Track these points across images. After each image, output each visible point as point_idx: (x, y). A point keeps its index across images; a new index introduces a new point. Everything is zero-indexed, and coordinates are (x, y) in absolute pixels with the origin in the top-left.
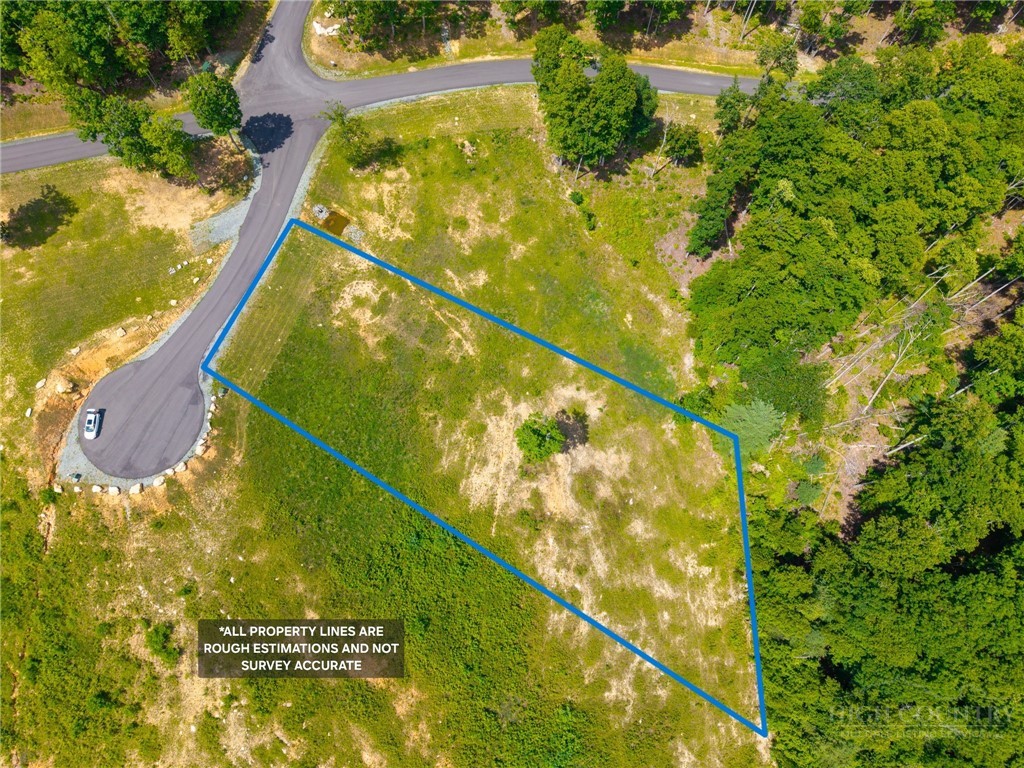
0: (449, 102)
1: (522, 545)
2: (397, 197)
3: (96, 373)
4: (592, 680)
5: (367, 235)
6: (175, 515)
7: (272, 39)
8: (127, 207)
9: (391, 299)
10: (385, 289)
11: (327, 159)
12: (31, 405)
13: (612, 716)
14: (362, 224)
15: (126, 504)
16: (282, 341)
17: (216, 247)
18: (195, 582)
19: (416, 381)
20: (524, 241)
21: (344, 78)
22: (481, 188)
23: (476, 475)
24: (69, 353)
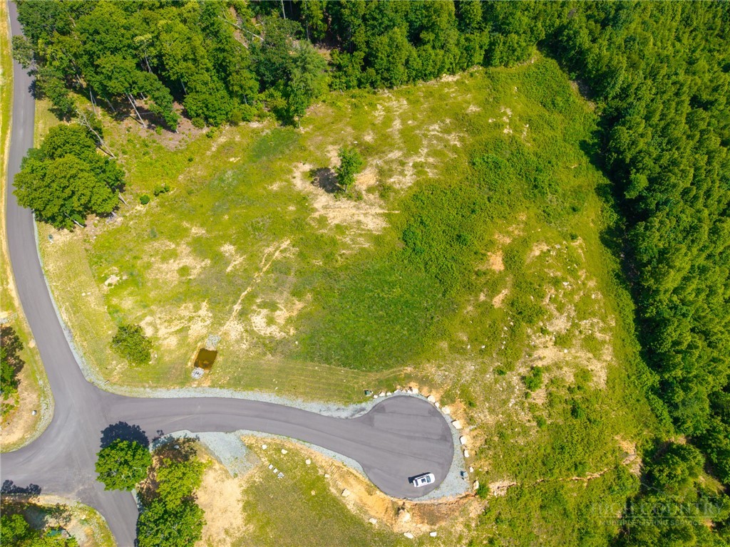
0: (67, 304)
2: (170, 321)
3: (383, 500)
4: (454, 153)
5: (211, 333)
6: (461, 396)
7: (8, 483)
9: (262, 301)
10: (255, 307)
12: (426, 535)
13: (467, 143)
14: (202, 338)
15: (467, 430)
16: (317, 366)
17: (250, 447)
18: (494, 370)
19: (319, 271)
20: (187, 230)
21: (50, 400)
22: (148, 266)
23: (368, 226)
24: (377, 525)
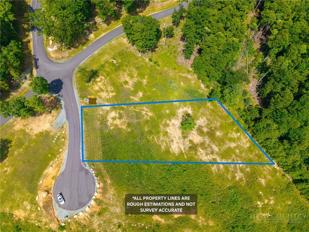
0: (101, 52)
1: (195, 156)
2: (104, 85)
3: (51, 184)
4: (231, 178)
5: (103, 99)
6: (102, 208)
7: (38, 59)
8: (27, 131)
9: (121, 113)
10: (118, 111)
11: (78, 85)
12: (38, 206)
13: (241, 183)
14: (100, 97)
15: (87, 215)
16: (100, 142)
17: (63, 127)
18: (120, 222)
19: (142, 130)
20: (144, 78)
21: (67, 60)
22: (124, 71)
23: (172, 146)
24: (40, 184)
